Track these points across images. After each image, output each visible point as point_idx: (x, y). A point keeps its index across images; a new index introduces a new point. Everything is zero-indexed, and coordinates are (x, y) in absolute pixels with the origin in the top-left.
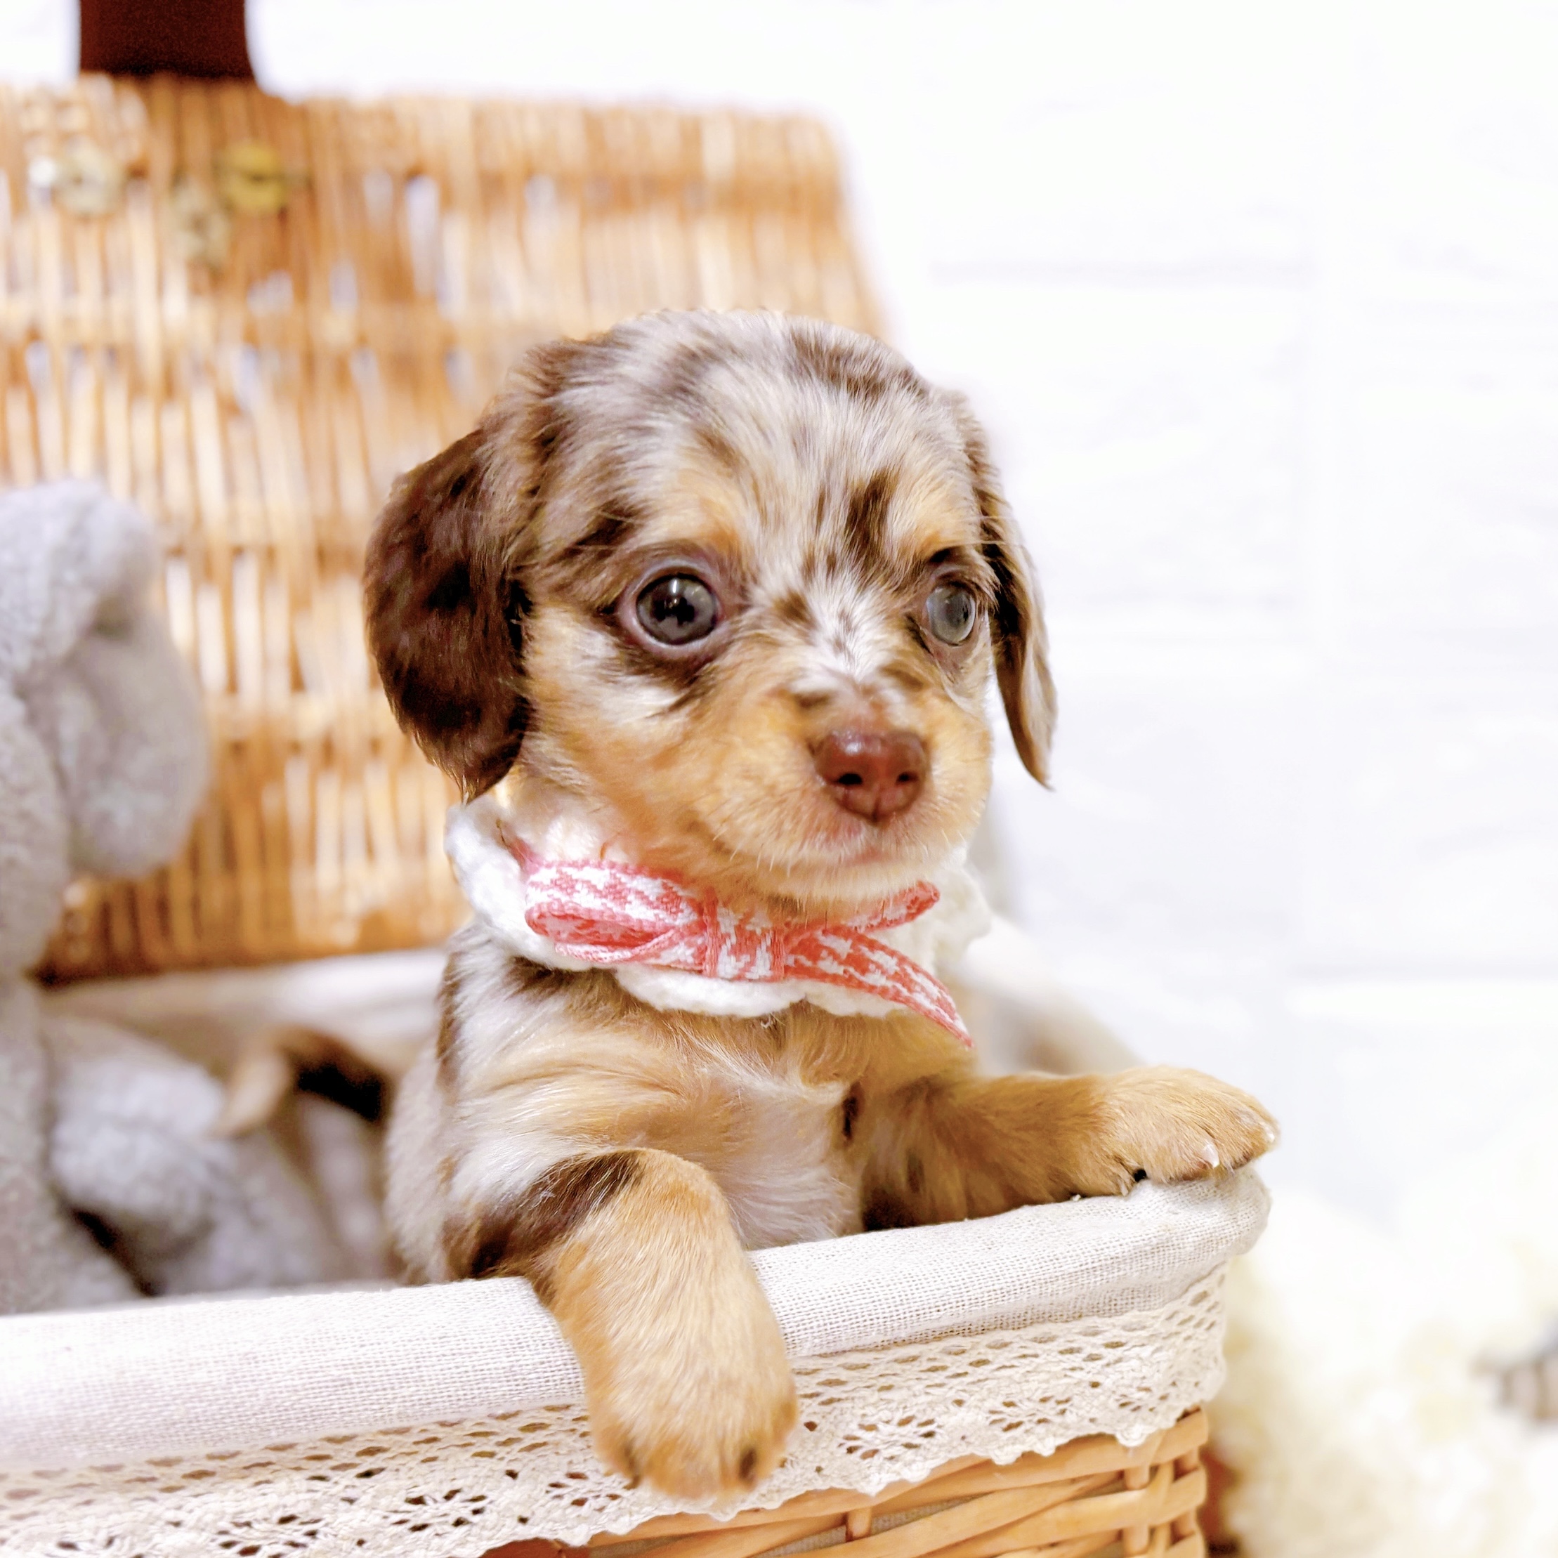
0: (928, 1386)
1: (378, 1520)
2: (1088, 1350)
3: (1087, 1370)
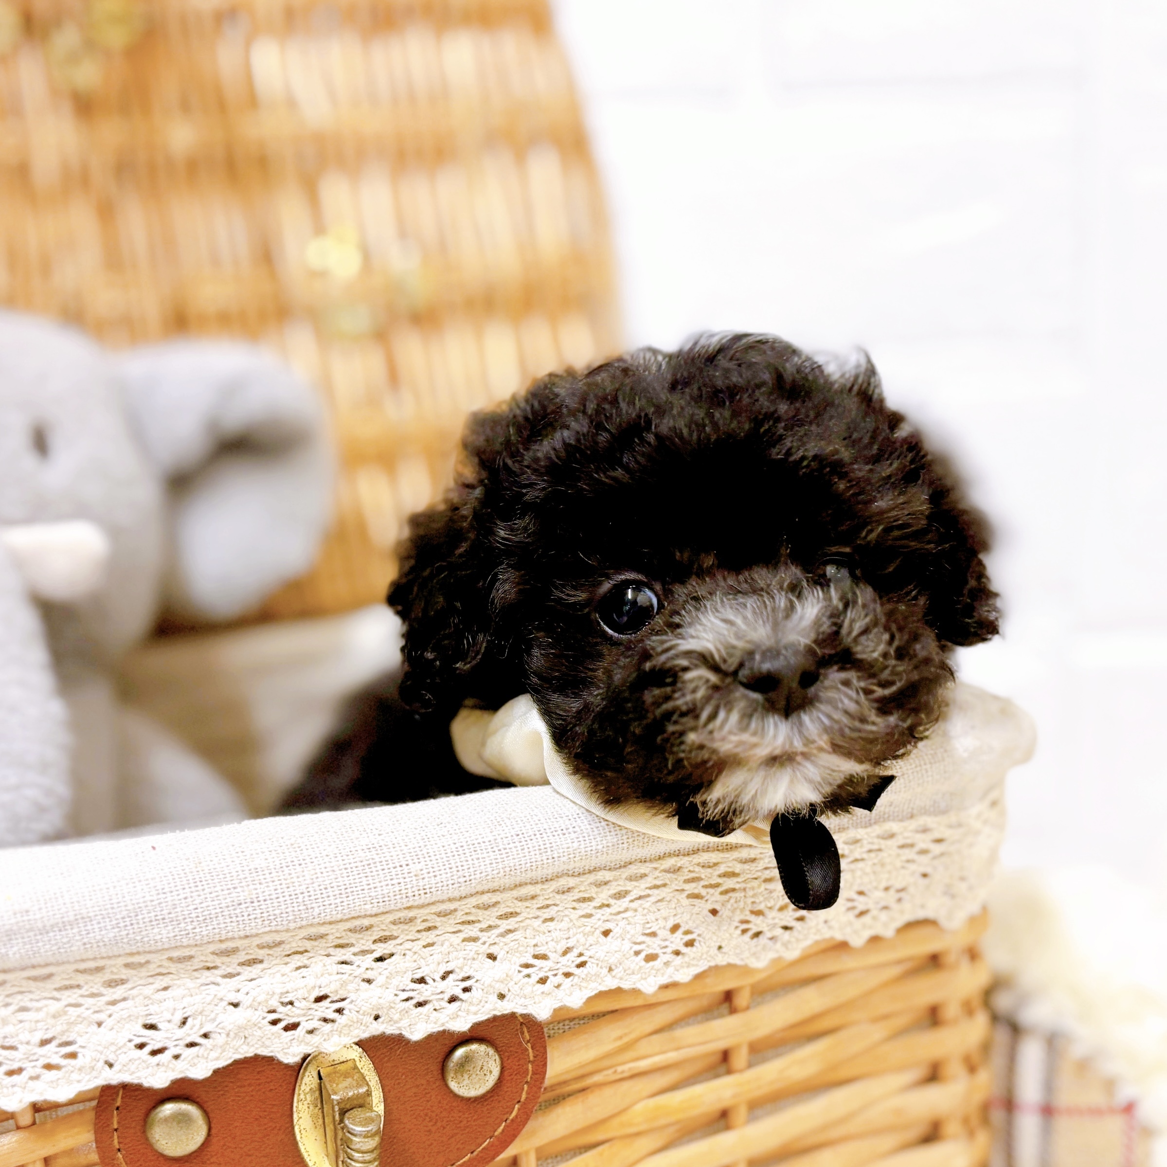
1: (391, 997)
2: (919, 845)
3: (919, 862)
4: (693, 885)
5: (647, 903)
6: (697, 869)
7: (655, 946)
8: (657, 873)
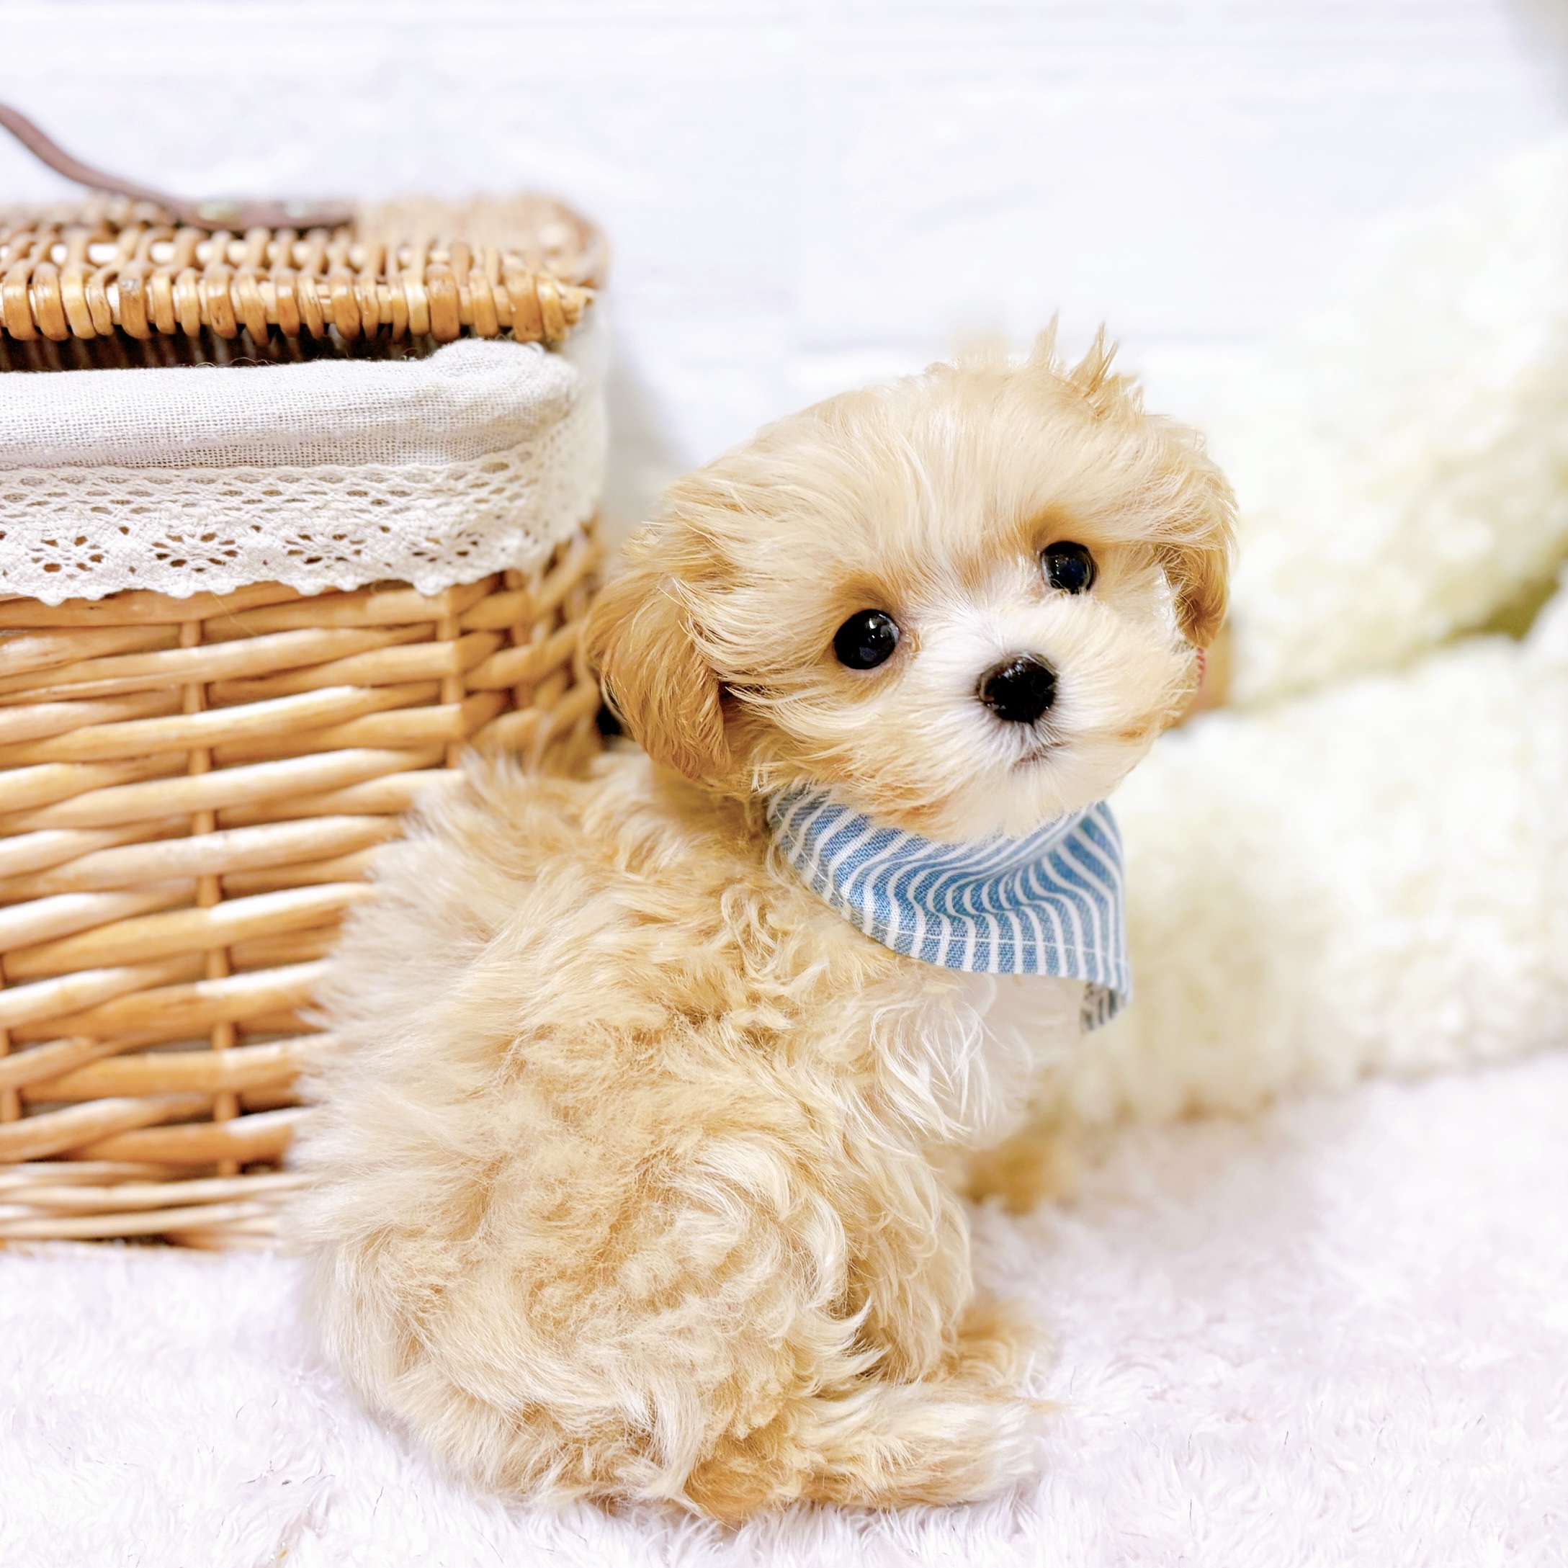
0: (226, 509)
2: (374, 495)
3: (375, 513)
4: (98, 498)
5: (45, 510)
6: (101, 482)
7: (56, 555)
8: (55, 481)
